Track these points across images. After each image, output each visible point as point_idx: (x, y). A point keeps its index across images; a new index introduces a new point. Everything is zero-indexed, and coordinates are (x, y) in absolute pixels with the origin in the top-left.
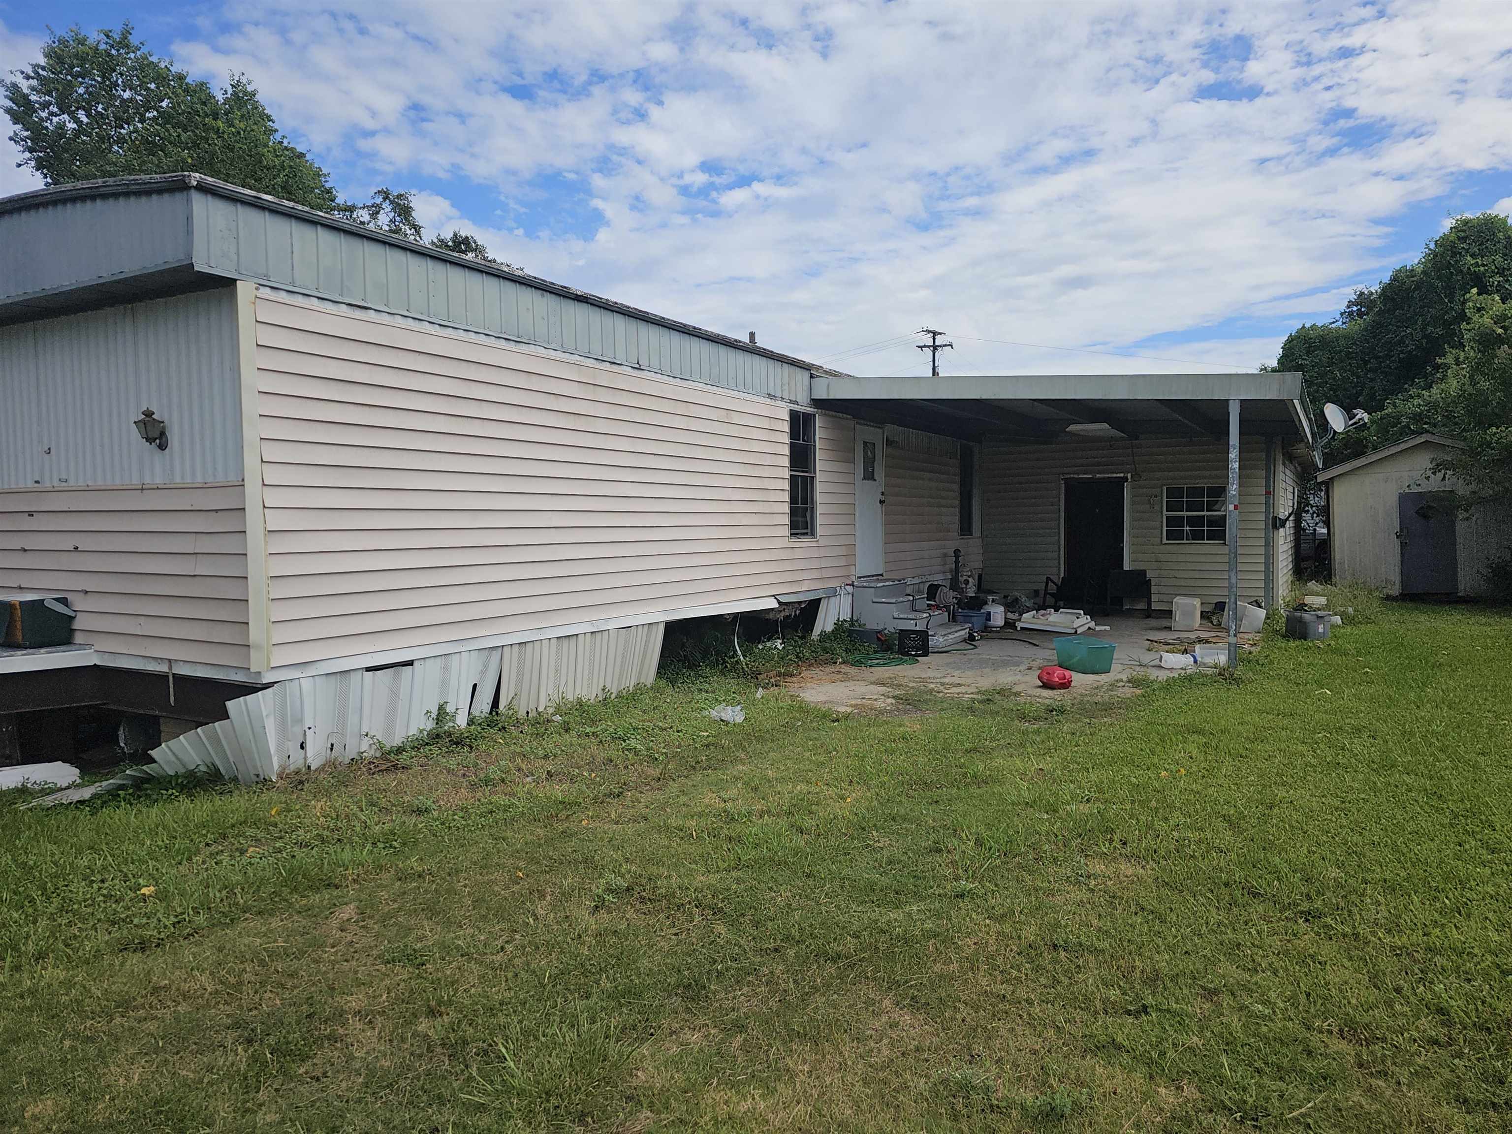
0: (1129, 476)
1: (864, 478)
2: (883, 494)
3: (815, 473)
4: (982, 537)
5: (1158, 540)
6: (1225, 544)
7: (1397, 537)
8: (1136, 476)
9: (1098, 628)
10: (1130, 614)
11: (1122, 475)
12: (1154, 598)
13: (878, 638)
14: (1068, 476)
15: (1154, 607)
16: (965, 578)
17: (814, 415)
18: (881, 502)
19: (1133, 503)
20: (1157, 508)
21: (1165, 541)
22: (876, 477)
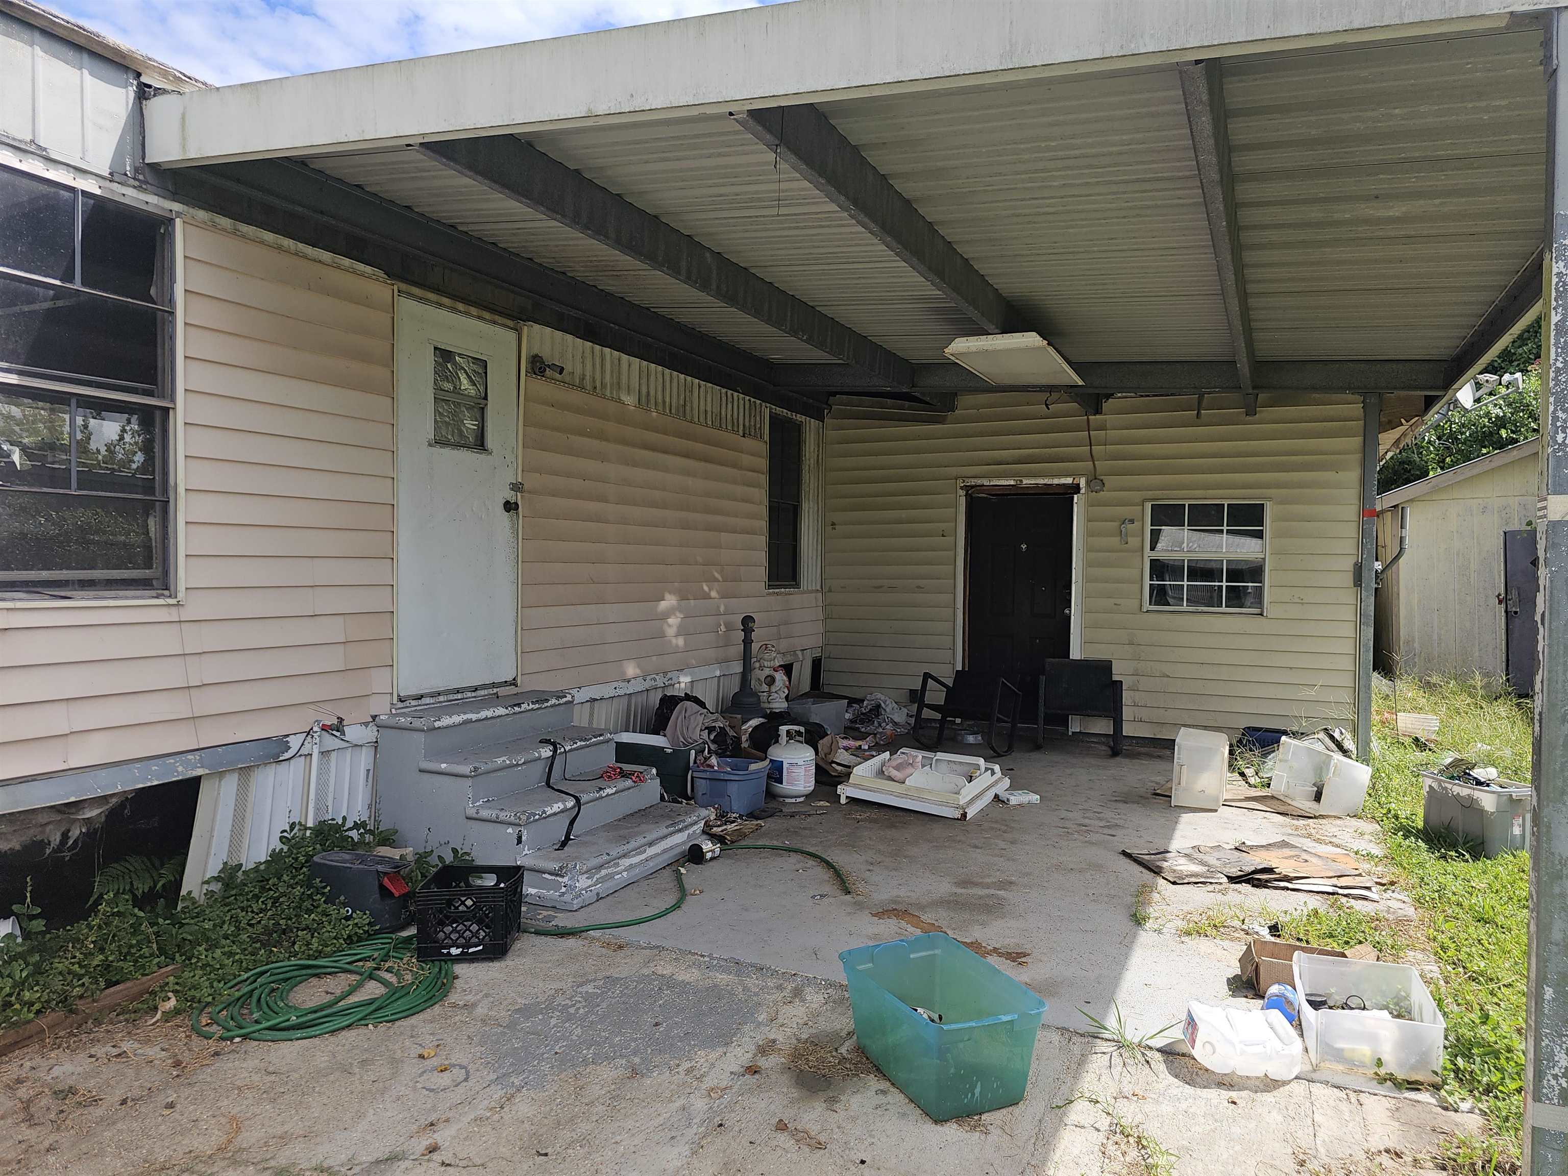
0: (1083, 482)
1: (439, 442)
2: (516, 487)
3: (173, 400)
4: (825, 589)
5: (1136, 603)
6: (1261, 615)
7: (1500, 602)
8: (1096, 481)
9: (1016, 799)
10: (1082, 740)
11: (1069, 480)
12: (1127, 713)
13: (382, 887)
14: (973, 482)
15: (1127, 730)
16: (767, 672)
17: (171, 221)
18: (509, 507)
19: (1089, 534)
20: (1134, 541)
21: (1146, 606)
22: (490, 442)
